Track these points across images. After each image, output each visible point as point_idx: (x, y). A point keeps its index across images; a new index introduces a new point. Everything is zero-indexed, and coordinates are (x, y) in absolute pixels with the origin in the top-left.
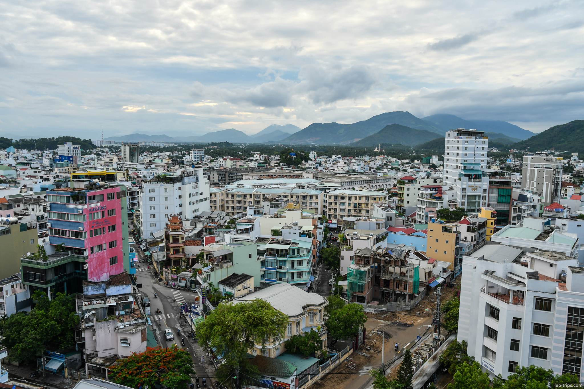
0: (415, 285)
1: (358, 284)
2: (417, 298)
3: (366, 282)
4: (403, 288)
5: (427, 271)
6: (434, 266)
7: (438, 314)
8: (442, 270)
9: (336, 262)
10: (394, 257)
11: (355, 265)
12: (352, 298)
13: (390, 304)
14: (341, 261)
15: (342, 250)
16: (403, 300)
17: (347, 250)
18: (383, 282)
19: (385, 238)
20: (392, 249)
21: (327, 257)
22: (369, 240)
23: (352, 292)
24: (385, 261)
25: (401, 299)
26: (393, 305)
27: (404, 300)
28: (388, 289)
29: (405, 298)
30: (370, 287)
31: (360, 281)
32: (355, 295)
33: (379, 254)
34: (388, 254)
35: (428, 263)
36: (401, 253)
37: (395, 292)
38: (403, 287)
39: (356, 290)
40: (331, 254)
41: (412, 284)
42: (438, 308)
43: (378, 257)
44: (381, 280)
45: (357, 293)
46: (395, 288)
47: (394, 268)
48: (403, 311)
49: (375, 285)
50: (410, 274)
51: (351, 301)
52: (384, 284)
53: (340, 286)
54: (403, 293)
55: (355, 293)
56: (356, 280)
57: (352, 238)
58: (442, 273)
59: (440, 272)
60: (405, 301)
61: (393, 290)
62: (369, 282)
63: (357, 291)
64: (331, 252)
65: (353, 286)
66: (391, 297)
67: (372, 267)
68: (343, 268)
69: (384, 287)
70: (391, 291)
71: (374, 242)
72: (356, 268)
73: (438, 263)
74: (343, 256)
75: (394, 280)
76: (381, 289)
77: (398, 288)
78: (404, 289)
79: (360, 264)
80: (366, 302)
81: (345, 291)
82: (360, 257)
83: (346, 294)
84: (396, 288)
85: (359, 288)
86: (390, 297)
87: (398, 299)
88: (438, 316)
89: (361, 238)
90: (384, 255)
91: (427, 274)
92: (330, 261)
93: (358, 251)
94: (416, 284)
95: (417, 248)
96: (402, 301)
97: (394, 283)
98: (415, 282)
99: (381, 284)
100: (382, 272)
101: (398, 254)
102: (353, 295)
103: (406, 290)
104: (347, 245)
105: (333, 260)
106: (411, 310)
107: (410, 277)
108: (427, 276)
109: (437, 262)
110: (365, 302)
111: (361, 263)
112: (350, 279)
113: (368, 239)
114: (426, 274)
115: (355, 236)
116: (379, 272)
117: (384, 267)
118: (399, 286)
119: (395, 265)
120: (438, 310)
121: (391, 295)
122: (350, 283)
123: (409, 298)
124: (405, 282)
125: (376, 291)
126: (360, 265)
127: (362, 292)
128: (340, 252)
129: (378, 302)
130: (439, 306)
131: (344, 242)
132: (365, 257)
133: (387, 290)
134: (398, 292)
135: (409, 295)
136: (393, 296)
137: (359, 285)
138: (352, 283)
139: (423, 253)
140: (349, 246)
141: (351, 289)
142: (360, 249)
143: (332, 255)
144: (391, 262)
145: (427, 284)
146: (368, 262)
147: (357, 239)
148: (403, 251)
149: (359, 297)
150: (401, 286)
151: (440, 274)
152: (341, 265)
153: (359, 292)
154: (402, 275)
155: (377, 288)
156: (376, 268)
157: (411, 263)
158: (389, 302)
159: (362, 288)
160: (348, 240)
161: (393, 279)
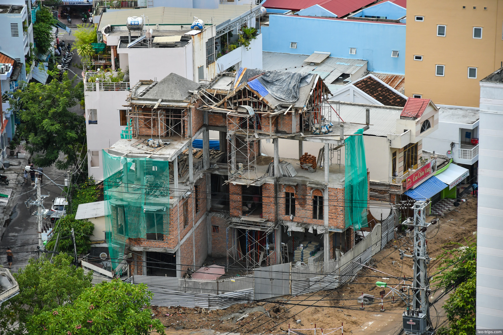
0: (351, 201)
1: (145, 208)
2: (362, 245)
3: (175, 201)
4: (310, 213)
5: (400, 144)
6: (426, 125)
7: (422, 295)
8: (457, 139)
9: (72, 134)
10: (272, 103)
11: (134, 141)
12: (129, 261)
13: (267, 275)
14: (90, 129)
15: (89, 89)
16: (313, 254)
17: (108, 88)
18: (239, 198)
19: (254, 35)
20: (264, 74)
21: (37, 117)
22: (189, 47)
23: (125, 240)
24: (242, 119)
25: (307, 252)
26: (274, 275)
27: (317, 255)
28: (256, 219)
29: (320, 247)
30: (192, 215)
31: (152, 200)
32: (136, 248)
33: (218, 97)
34: (250, 93)
35: (402, 117)
36: (297, 88)
37: (284, 229)
38: (311, 207)
39: (138, 232)
40: (50, 107)
41: (340, 196)
42: (422, 274)
43: (214, 107)
44: (231, 189)
45: (146, 244)
46: (283, 216)
47: (275, 141)
48: (313, 294)
49: (212, 210)
50: (335, 161)
51: (125, 274)
52: (244, 204)
53: (83, 222)
54: (311, 231)
55: (138, 241)
56: (136, 196)
57: (124, 41)
58: (458, 147)
59: (453, 145)
60: (321, 259)
61: (277, 221)
62: (185, 202)
63: (143, 235)
64: (49, 97)
65: (129, 219)
66: (272, 248)
67: (197, 144)
68: (95, 154)
69: (244, 213)
70: (270, 224)
71: (209, 52)
72: (135, 150)
73: (440, 112)
74: (94, 112)
75: (277, 187)
76: (234, 220)
77: (293, 213)
78: (315, 217)
79: (149, 136)
80: (178, 273)
81: (103, 237)
82: (146, 109)
83: (106, 250)
84: (287, 213)
85: (151, 225)
86: (268, 247)
87: (297, 253)
88: (423, 303)
89: (157, 40)
90: (235, 98)
91: (400, 156)
92: (49, 135)
93: (143, 89)
94: (356, 197)
95: (374, 65)
96: (311, 259)
97: (276, 197)
98: (351, 187)
99: (232, 204)
100: (233, 159)
101: (288, 92)
102: (129, 250)
103: (321, 217)
104: (106, 67)
105: (57, 126)
106: (342, 288)
107: (332, 171)
108: (400, 165)
109: (436, 110)
110: (174, 274)
111: (152, 132)
112: (115, 194)
113: (185, 40)
114: (394, 154)
115: (134, 33)
116: (224, 160)
117: (239, 141)
118: (297, 206)
119: (277, 131)
120: (422, 284)
121: (271, 241)
122: (116, 208)
123: (334, 248)
124: (317, 190)
125: (215, 229)
126: (151, 141)
127: (161, 237)
128: (81, 97)
129: (221, 271)
130: (422, 267)
131: (96, 59)
132: (167, 110)
133: (256, 224)
134: (293, 227)
135: (334, 236)
136: (278, 243)
137: (150, 215)
138: (123, 207)
139: (392, 80)
140: (115, 74)
141: (121, 231)
142: (151, 81)
143: (53, 110)
144: (264, 123)
145: (401, 192)
146: (178, 128)
147: (143, 44)
148: (303, 79)
149: (151, 255)
150: (303, 205)
151: (449, 152)
152: (91, 145)
153: (151, 237)
154: (306, 166)
155: (219, 217)
156: (213, 146)
157: (335, 119)
158: (264, 264)
159: (160, 223)
160: (109, 48)
161: (271, 181)
